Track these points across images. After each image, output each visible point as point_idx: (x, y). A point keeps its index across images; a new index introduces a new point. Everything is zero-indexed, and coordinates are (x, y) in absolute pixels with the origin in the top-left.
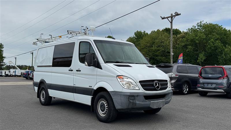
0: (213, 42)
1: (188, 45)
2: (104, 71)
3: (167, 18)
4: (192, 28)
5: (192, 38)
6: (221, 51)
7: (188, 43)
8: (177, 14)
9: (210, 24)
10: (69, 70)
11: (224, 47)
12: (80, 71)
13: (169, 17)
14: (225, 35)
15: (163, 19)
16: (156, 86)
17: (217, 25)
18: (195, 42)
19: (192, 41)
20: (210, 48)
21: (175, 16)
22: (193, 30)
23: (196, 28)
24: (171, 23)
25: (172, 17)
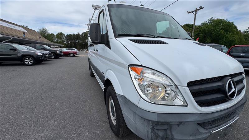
0: (218, 31)
1: (200, 33)
3: (192, 12)
4: (204, 23)
5: (204, 29)
6: (223, 36)
7: (200, 32)
8: (201, 8)
9: (218, 19)
11: (226, 34)
13: (194, 11)
14: (228, 26)
15: (188, 13)
16: (229, 91)
17: (223, 19)
18: (205, 31)
19: (203, 31)
20: (215, 35)
21: (199, 10)
22: (205, 24)
23: (207, 22)
24: (195, 15)
25: (196, 11)
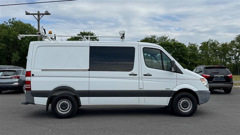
2: (186, 75)
3: (33, 14)
4: (3, 24)
8: (47, 14)
10: (130, 75)
12: (151, 75)
18: (9, 39)
21: (43, 14)
22: (5, 27)
24: (39, 21)
25: (39, 15)
